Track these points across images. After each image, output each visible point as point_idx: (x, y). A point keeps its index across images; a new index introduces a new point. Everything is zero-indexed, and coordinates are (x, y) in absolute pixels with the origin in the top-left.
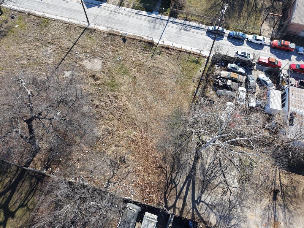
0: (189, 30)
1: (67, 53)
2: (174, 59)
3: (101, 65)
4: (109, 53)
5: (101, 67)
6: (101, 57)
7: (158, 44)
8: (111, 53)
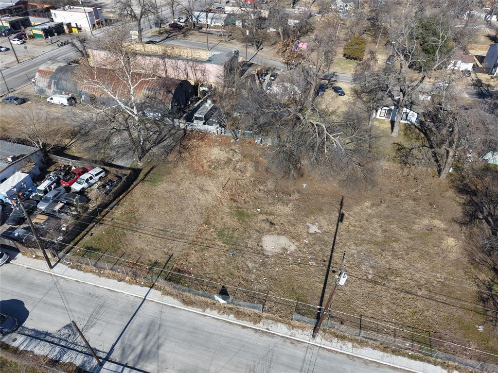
0: (64, 327)
1: (330, 262)
2: (130, 255)
3: (263, 242)
4: (253, 264)
5: (263, 239)
6: (267, 257)
7: (151, 288)
8: (250, 265)
